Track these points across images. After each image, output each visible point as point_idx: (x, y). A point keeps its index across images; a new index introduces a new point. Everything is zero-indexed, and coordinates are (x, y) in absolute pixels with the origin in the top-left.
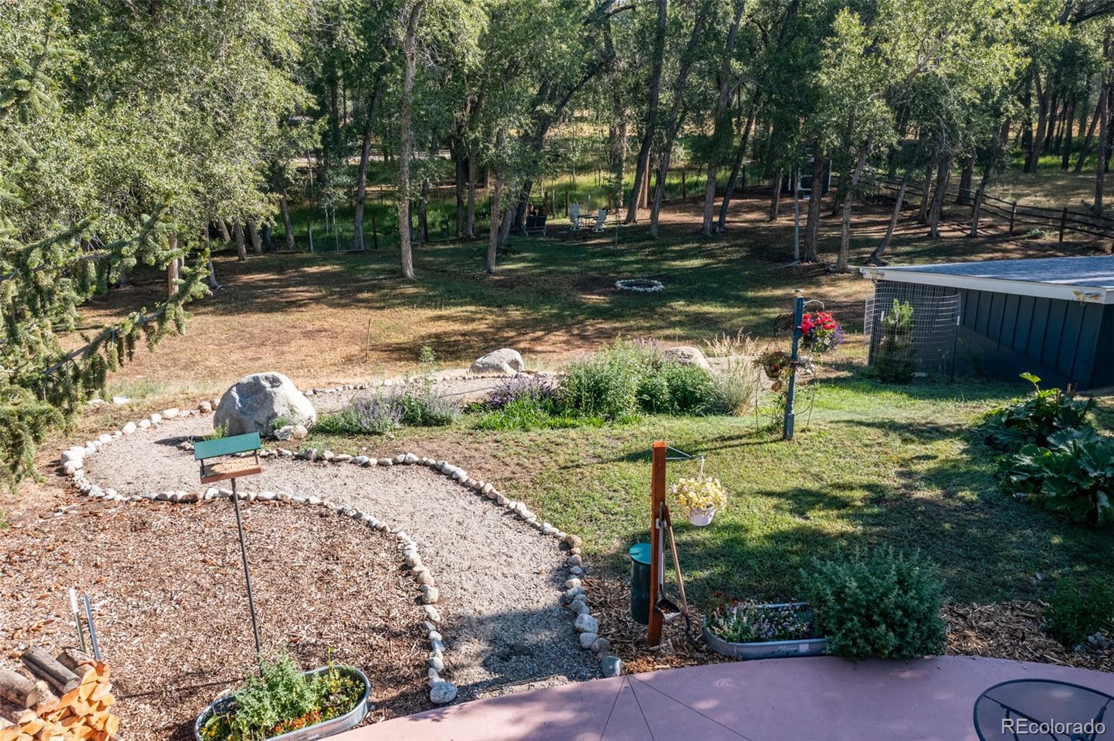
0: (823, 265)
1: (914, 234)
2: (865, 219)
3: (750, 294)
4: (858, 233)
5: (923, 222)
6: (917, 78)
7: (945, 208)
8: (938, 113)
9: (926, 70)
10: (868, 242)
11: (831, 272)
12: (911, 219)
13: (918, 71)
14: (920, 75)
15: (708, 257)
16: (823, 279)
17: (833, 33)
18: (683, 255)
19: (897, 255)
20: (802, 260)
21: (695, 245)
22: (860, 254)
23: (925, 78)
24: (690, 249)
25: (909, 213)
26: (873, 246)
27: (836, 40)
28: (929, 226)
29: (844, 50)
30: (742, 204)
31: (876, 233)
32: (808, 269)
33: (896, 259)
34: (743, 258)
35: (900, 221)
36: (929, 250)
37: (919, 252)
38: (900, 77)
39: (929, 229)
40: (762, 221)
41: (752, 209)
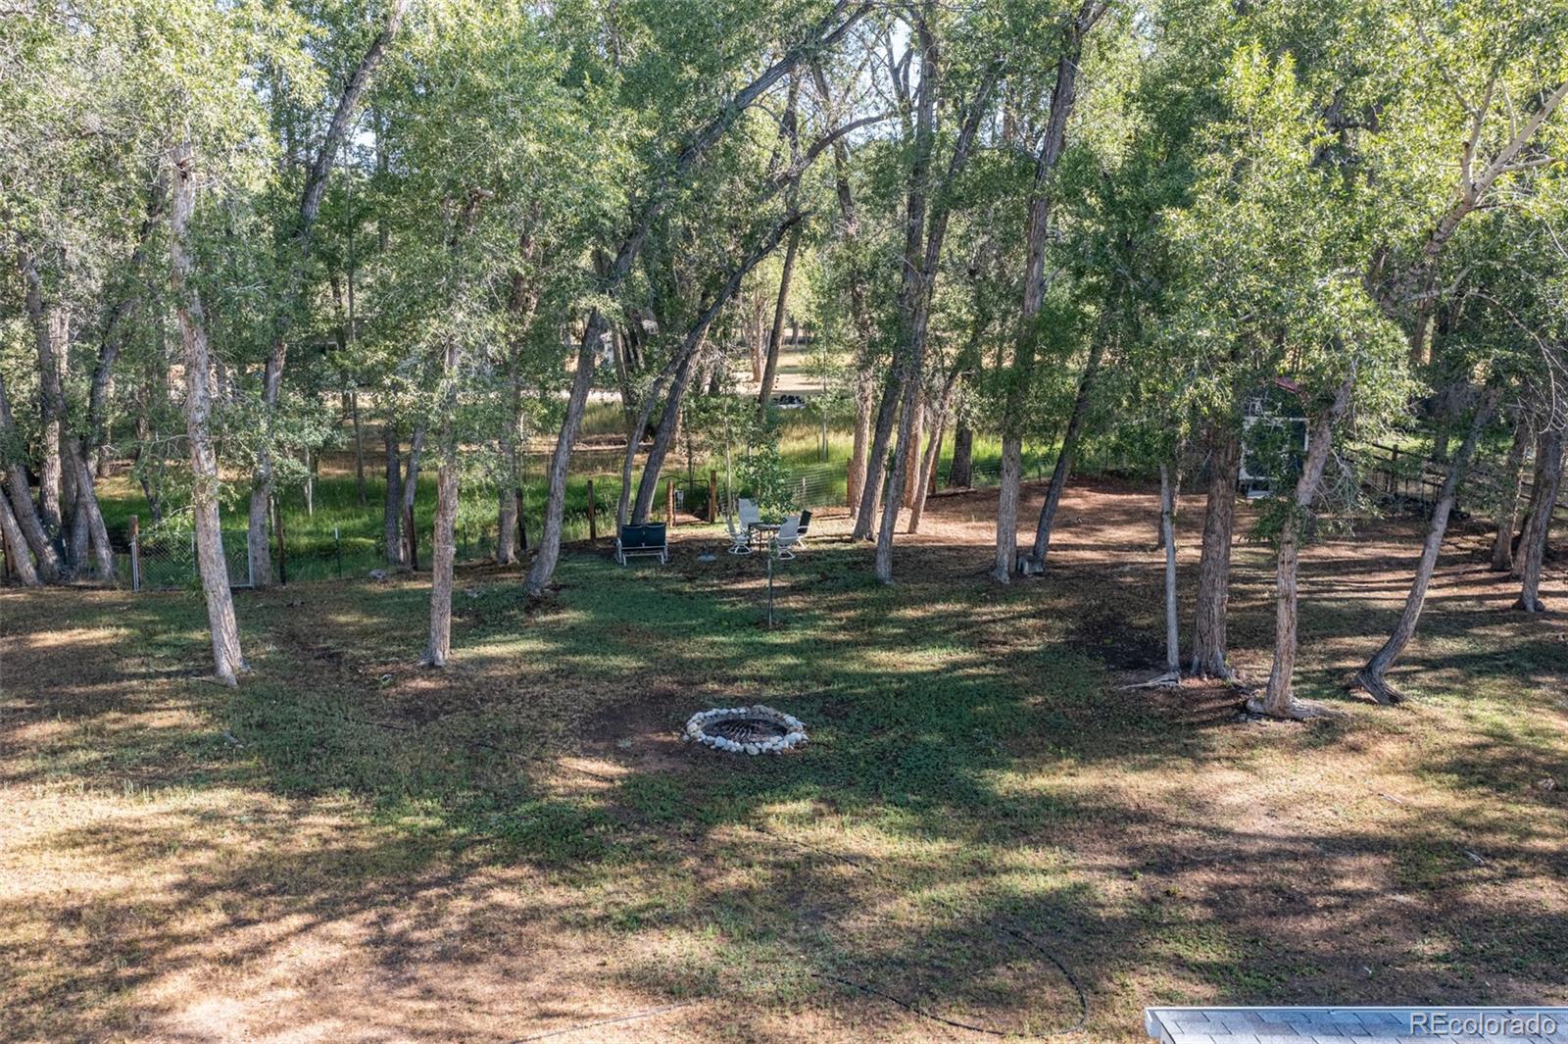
0: (1234, 691)
1: (1480, 598)
2: (1369, 551)
3: (1008, 782)
4: (1345, 592)
5: (1503, 569)
6: (1469, 225)
7: (1554, 534)
8: (1534, 325)
9: (1491, 203)
10: (1365, 620)
11: (1251, 714)
12: (1474, 556)
13: (1469, 205)
14: (1477, 217)
15: (967, 643)
16: (1221, 737)
17: (1219, 109)
18: (916, 636)
19: (1432, 664)
20: (1186, 668)
21: (958, 607)
22: (1336, 655)
23: (1493, 227)
24: (942, 617)
25: (1470, 542)
26: (1375, 632)
27: (1229, 128)
28: (1517, 578)
29: (1254, 153)
30: (1118, 505)
31: (1386, 595)
32: (1192, 698)
33: (1426, 677)
34: (1052, 649)
35: (1443, 561)
36: (1518, 651)
37: (1493, 656)
38: (1414, 225)
39: (1517, 587)
40: (1142, 547)
41: (1132, 516)
